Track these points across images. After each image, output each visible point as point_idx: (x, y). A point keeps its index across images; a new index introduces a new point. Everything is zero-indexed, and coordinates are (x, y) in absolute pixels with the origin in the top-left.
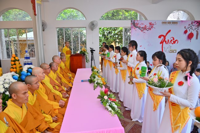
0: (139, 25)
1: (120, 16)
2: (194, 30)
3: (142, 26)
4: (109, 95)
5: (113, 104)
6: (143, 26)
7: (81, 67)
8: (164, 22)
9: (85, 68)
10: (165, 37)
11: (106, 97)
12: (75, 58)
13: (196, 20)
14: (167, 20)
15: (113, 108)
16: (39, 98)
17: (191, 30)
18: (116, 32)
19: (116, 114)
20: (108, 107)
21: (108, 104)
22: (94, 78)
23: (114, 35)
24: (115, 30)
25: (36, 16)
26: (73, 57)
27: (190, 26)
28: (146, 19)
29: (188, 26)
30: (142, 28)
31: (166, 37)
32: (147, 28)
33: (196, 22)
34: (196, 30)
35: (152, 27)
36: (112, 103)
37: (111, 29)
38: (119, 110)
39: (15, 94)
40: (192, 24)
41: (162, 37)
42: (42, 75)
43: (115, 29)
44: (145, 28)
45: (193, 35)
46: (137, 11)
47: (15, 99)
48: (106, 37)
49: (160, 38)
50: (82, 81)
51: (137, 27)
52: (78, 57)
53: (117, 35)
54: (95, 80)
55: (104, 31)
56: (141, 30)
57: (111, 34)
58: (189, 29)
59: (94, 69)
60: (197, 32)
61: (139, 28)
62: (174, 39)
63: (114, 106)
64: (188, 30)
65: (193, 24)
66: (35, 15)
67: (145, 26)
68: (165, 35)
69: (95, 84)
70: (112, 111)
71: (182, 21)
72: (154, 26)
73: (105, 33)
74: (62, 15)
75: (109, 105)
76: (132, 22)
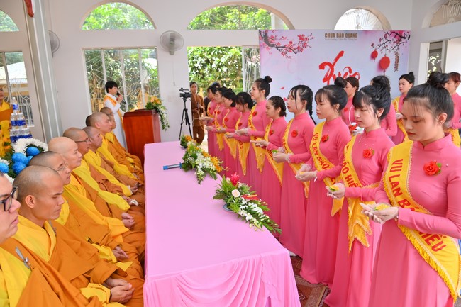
0: (276, 42)
1: (229, 23)
2: (390, 51)
3: (283, 43)
4: (242, 188)
5: (253, 205)
6: (287, 43)
7: (151, 141)
8: (329, 35)
9: (160, 141)
10: (332, 66)
11: (236, 193)
12: (135, 120)
13: (393, 29)
14: (336, 29)
15: (255, 215)
16: (74, 209)
17: (384, 51)
18: (223, 60)
19: (263, 227)
20: (243, 213)
21: (243, 207)
22: (195, 157)
23: (219, 67)
24: (219, 56)
25: (34, 19)
26: (131, 118)
27: (382, 42)
28: (291, 27)
29: (379, 44)
30: (284, 47)
31: (335, 67)
32: (294, 47)
33: (394, 34)
34: (395, 50)
35: (305, 45)
36: (250, 204)
37: (210, 54)
38: (268, 217)
39: (33, 197)
40: (386, 37)
41: (327, 68)
42: (74, 156)
43: (220, 52)
44: (289, 48)
45: (389, 62)
46: (270, 10)
47: (32, 207)
48: (199, 73)
49: (323, 69)
50: (166, 168)
51: (273, 46)
52: (143, 118)
53: (226, 66)
54: (197, 162)
55: (193, 58)
56: (282, 53)
57: (211, 64)
58: (381, 48)
59: (187, 141)
60: (396, 54)
61: (277, 48)
62: (350, 71)
63: (255, 210)
64: (378, 51)
65: (388, 38)
66: (31, 15)
67: (291, 42)
68: (331, 61)
69: (199, 170)
70: (255, 220)
71: (366, 32)
72: (309, 43)
73: (198, 63)
74: (91, 19)
75: (245, 209)
76: (262, 34)
